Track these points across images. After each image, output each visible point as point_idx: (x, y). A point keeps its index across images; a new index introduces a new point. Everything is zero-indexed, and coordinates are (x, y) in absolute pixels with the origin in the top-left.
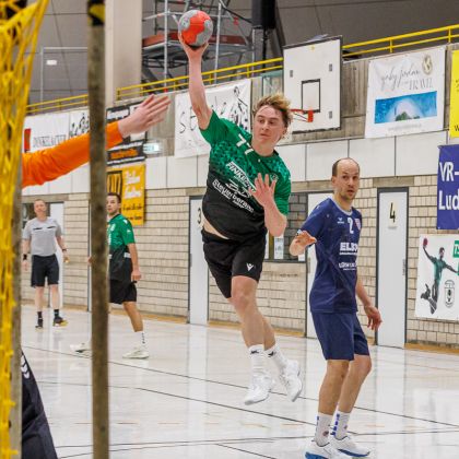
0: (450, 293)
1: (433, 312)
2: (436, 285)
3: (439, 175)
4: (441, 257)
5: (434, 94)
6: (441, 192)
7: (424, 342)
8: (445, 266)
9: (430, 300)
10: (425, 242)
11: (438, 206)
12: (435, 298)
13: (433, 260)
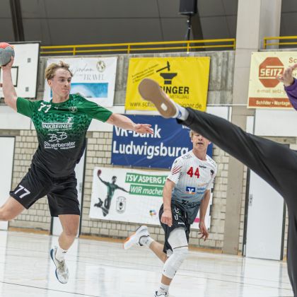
0: (121, 204)
1: (105, 215)
2: (109, 199)
3: (114, 132)
4: (114, 182)
5: (106, 85)
6: (115, 143)
7: (97, 235)
8: (117, 187)
9: (103, 208)
10: (99, 172)
11: (112, 151)
12: (108, 207)
13: (107, 184)
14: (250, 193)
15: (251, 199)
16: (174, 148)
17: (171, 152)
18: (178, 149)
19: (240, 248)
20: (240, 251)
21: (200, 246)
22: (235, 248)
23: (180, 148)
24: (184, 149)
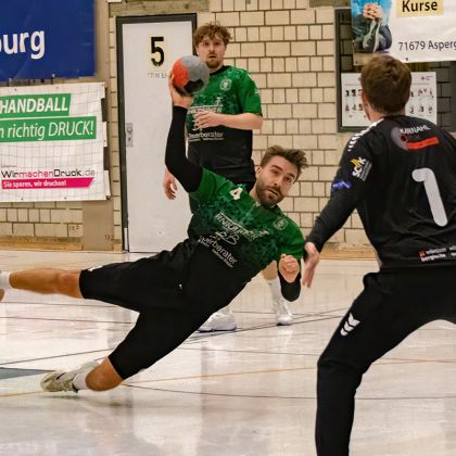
14: (128, 119)
15: (130, 132)
16: (15, 36)
17: (11, 46)
18: (24, 36)
19: (118, 235)
20: (117, 241)
22: (107, 237)
23: (26, 35)
24: (36, 34)
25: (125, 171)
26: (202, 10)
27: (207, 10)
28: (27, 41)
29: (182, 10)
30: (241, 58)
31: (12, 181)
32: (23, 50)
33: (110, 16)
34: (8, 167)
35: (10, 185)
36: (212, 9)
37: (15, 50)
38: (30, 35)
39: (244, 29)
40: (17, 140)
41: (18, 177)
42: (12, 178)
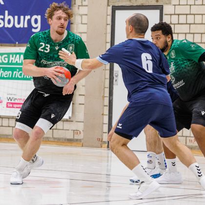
15: (117, 76)
16: (22, 17)
17: (19, 23)
18: (28, 17)
20: (105, 142)
21: (55, 138)
22: (99, 140)
24: (35, 17)
25: (112, 100)
26: (167, 4)
27: (170, 3)
28: (29, 21)
29: (154, 3)
30: (190, 33)
31: (13, 104)
32: (26, 26)
33: (108, 5)
34: (11, 94)
35: (11, 106)
36: (173, 3)
37: (21, 25)
38: (31, 17)
39: (193, 16)
40: (18, 79)
41: (16, 101)
42: (13, 101)
